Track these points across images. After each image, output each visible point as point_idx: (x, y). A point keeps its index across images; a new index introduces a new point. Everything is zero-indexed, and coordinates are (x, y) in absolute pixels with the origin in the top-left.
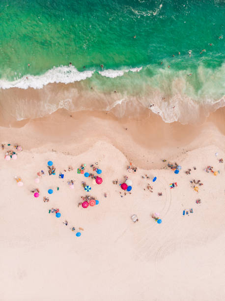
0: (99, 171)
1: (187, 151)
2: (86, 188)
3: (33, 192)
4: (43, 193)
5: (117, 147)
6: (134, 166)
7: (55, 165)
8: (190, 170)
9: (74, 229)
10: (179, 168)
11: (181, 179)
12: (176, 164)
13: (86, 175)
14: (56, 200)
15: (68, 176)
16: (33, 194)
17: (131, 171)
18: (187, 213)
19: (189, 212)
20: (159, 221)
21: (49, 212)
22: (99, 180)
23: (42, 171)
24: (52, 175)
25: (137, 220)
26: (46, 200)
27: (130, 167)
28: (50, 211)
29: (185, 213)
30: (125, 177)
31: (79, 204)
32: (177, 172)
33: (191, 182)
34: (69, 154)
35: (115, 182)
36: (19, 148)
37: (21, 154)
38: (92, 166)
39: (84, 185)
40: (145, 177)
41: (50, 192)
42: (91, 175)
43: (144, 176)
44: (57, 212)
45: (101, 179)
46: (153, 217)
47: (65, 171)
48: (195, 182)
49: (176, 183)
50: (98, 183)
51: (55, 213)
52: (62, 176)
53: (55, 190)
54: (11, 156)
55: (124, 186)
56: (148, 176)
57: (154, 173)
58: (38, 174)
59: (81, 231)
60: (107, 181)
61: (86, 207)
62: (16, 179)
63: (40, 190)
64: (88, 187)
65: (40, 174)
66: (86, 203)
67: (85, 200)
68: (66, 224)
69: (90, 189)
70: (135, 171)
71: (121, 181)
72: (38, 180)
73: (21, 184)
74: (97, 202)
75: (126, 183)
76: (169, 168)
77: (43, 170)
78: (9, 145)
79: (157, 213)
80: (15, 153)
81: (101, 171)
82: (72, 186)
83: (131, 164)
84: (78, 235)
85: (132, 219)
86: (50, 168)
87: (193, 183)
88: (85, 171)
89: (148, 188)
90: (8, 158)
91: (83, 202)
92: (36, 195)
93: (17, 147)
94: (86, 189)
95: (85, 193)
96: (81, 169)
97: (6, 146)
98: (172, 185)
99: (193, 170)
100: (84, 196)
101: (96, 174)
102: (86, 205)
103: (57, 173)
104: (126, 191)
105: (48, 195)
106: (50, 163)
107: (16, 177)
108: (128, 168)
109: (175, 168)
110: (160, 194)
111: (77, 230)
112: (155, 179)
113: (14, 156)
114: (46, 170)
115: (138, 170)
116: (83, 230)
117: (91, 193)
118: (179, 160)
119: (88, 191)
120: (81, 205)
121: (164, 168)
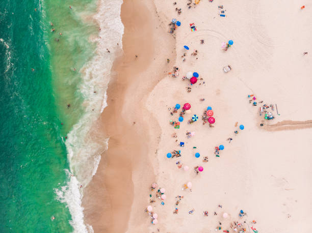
0: (177, 107)
1: (157, 12)
2: (194, 120)
3: (198, 172)
4: (199, 162)
5: (152, 88)
6: (172, 70)
7: (171, 151)
8: (177, 9)
9: (236, 132)
10: (175, 21)
11: (186, 19)
12: (170, 25)
13: (181, 120)
14: (207, 150)
15: (182, 138)
16: (200, 172)
17: (177, 73)
18: (223, 12)
19: (222, 10)
20: (231, 43)
21: (219, 156)
22: (187, 107)
23: (177, 164)
24: (181, 153)
25: (229, 67)
26: (206, 160)
27: (173, 74)
28: (217, 156)
29: (223, 14)
30: (184, 80)
31: (211, 126)
32: (179, 24)
33: (190, 7)
34: (160, 137)
35: (189, 90)
36: (154, 186)
37: (160, 184)
38: (171, 113)
39: (191, 122)
40: (185, 57)
41: (198, 156)
42: (181, 115)
43: (183, 59)
44: (219, 149)
45: (185, 105)
46: (226, 50)
47: (177, 141)
48: (190, 4)
49: (191, 25)
50: (188, 109)
51: (220, 151)
52: (182, 144)
53: (196, 151)
54: (162, 194)
55: (193, 80)
56: (183, 55)
57: (180, 49)
58: (180, 167)
59: (239, 125)
60: (187, 98)
61: (214, 120)
62: (185, 189)
63: (196, 166)
64: (193, 118)
65: (180, 165)
66: (209, 120)
67: (206, 121)
68: (231, 139)
69: (195, 115)
70: (177, 69)
71: (187, 84)
72: (186, 168)
73: (189, 185)
74: (209, 109)
75: (189, 78)
76: (175, 31)
77: (176, 162)
78: (151, 196)
79: (222, 45)
80: (159, 191)
81: (177, 105)
82: (193, 133)
83: (170, 73)
84: (242, 128)
85: (228, 72)
86: (174, 156)
88: (177, 121)
89: (195, 54)
90: (163, 196)
91: (209, 123)
92: (201, 169)
93: (152, 188)
94: (196, 120)
95: (200, 121)
96: (175, 124)
97: (152, 198)
98: (193, 29)
99: (176, 6)
100: (203, 121)
101: (180, 110)
102: (212, 120)
103: (178, 148)
104: (199, 78)
105: (201, 158)
106: (169, 156)
107: (183, 189)
108: (174, 76)
109: (175, 25)
110: (202, 42)
112: (187, 48)
113: (162, 191)
114: (176, 159)
115: (176, 65)
116: (237, 123)
117: (200, 114)
118: (166, 21)
119: (197, 118)
120: (212, 124)
121: (175, 38)
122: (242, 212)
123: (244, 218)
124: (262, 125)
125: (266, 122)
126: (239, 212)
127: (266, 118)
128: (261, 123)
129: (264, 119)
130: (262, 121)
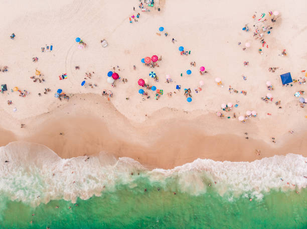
0: (142, 92)
1: (48, 113)
2: (154, 76)
3: (206, 72)
4: (196, 71)
5: (123, 116)
6: (105, 97)
7: (185, 98)
8: (45, 93)
9: (166, 35)
10: (57, 95)
11: (55, 84)
12: (60, 99)
13: (155, 88)
14: (184, 63)
15: (172, 87)
16: (205, 70)
17: (108, 92)
18: (48, 47)
19: (46, 48)
20: (78, 40)
22: (142, 83)
23: (197, 92)
24: (187, 89)
25: (102, 41)
26: (193, 64)
27: (109, 96)
28: (189, 53)
29: (50, 48)
30: (115, 86)
31: (161, 59)
32: (60, 91)
33: (43, 80)
34: (172, 109)
35: (125, 81)
36: (220, 114)
37: (218, 108)
38: (148, 98)
39: (156, 78)
40: (93, 85)
41: (189, 72)
42: (150, 88)
43: (94, 86)
44: (183, 51)
45: (140, 85)
46: (85, 44)
47: (175, 92)
49: (61, 79)
50: (143, 81)
51: (185, 50)
52: (178, 87)
53: (185, 74)
54: (227, 106)
55: (115, 76)
56: (90, 87)
57: (84, 90)
58: (201, 89)
59: (159, 32)
60: (133, 83)
61: (154, 56)
62: (222, 84)
63: (199, 73)
64: (153, 77)
65: (199, 89)
66: (154, 61)
67: (155, 64)
68: (173, 39)
69: (150, 75)
70: (104, 92)
71: (119, 83)
72: (201, 83)
73: (218, 80)
74: (143, 61)
75: (114, 80)
76: (67, 95)
77: (196, 93)
78: (229, 118)
79: (81, 48)
80: (224, 110)
81: (139, 92)
82: (168, 77)
83: (109, 100)
84: (162, 29)
85: (107, 43)
86: (190, 95)
87: (41, 79)
88: (155, 92)
89: (90, 75)
90: (229, 105)
91: (157, 62)
92: (203, 69)
93: (222, 116)
94: (155, 74)
95: (155, 70)
96: (159, 94)
97: (232, 116)
98: (65, 77)
99: (42, 94)
100: (156, 67)
101: (145, 89)
102: (154, 58)
103: (182, 91)
104: (113, 71)
105: (192, 68)
106: (190, 100)
107: (222, 86)
108: (111, 95)
109: (61, 95)
110: (77, 68)
111: (163, 33)
112: (83, 83)
113: (224, 107)
114: (193, 93)
115: (101, 93)
116: (157, 34)
117: (149, 70)
118: (57, 103)
119: (152, 72)
120: (159, 58)
121: (73, 95)
122: (244, 29)
123: (250, 26)
124: (159, 10)
125: (157, 5)
126: (244, 32)
127: (152, 5)
128: (157, 10)
129: (153, 8)
130: (155, 9)
